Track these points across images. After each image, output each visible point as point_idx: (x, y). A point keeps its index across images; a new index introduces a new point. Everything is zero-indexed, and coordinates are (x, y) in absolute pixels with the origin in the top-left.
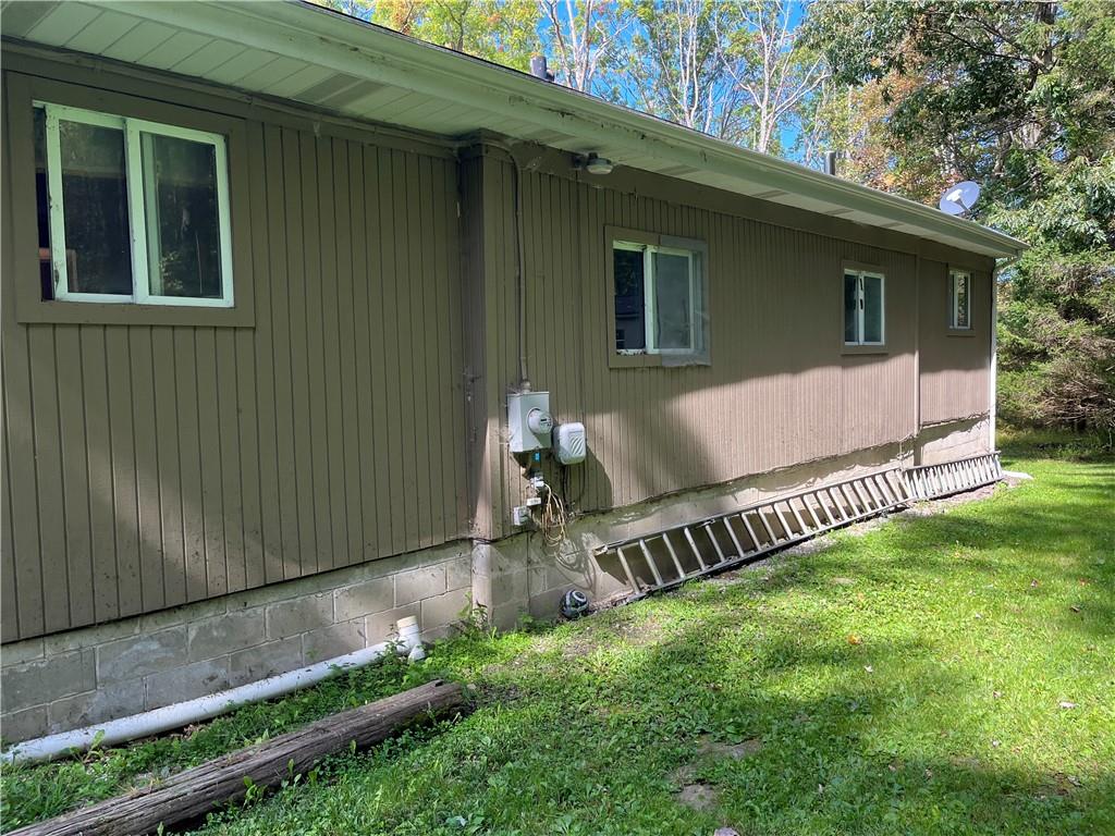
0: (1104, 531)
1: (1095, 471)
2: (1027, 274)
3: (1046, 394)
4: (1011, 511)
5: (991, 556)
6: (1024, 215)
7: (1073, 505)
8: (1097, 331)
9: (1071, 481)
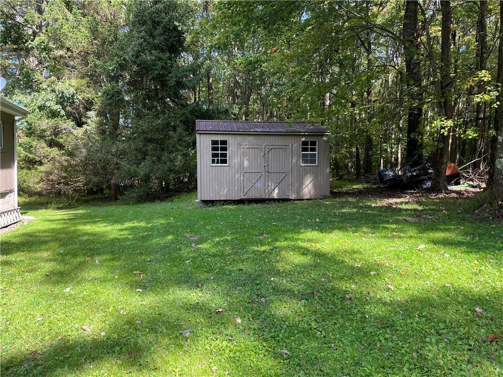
0: (64, 238)
1: (63, 213)
2: (31, 125)
3: (42, 180)
4: (24, 235)
5: (11, 258)
6: (29, 98)
7: (53, 229)
8: (63, 153)
9: (53, 218)
